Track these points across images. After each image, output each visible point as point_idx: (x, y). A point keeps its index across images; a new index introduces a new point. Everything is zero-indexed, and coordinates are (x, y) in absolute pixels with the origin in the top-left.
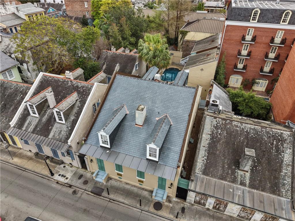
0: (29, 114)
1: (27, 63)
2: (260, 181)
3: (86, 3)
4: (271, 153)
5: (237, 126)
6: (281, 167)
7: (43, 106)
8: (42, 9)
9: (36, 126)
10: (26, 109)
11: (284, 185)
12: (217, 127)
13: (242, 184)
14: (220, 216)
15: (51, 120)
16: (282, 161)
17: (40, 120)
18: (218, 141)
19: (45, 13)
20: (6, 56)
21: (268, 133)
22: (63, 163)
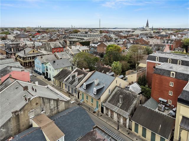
0: (70, 78)
1: (75, 66)
2: (123, 107)
3: (105, 48)
4: (131, 100)
5: (124, 91)
6: (132, 104)
7: (74, 77)
8: (89, 49)
9: (70, 82)
10: (69, 77)
11: (130, 109)
12: (118, 90)
13: (118, 107)
14: (112, 120)
15: (75, 81)
16: (133, 103)
17: (72, 80)
18: (117, 94)
19: (89, 50)
20: (70, 63)
21: (133, 94)
22: (73, 95)
